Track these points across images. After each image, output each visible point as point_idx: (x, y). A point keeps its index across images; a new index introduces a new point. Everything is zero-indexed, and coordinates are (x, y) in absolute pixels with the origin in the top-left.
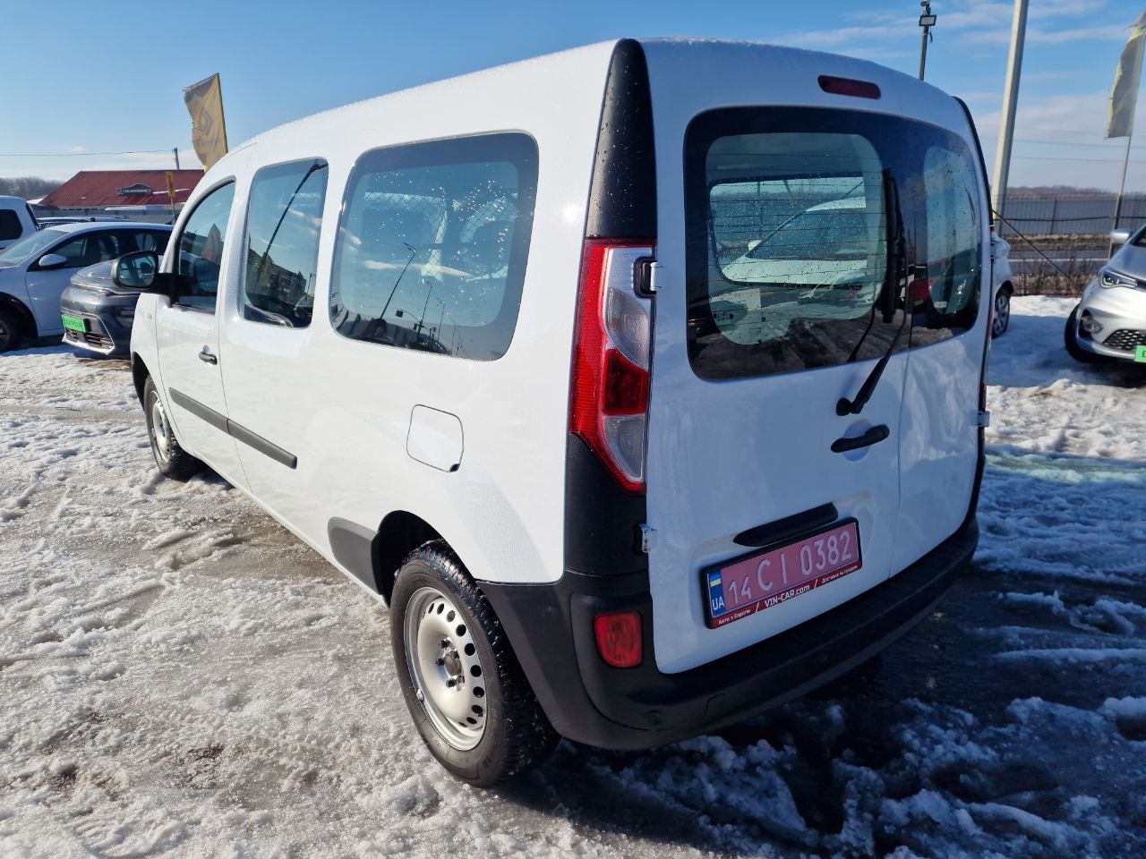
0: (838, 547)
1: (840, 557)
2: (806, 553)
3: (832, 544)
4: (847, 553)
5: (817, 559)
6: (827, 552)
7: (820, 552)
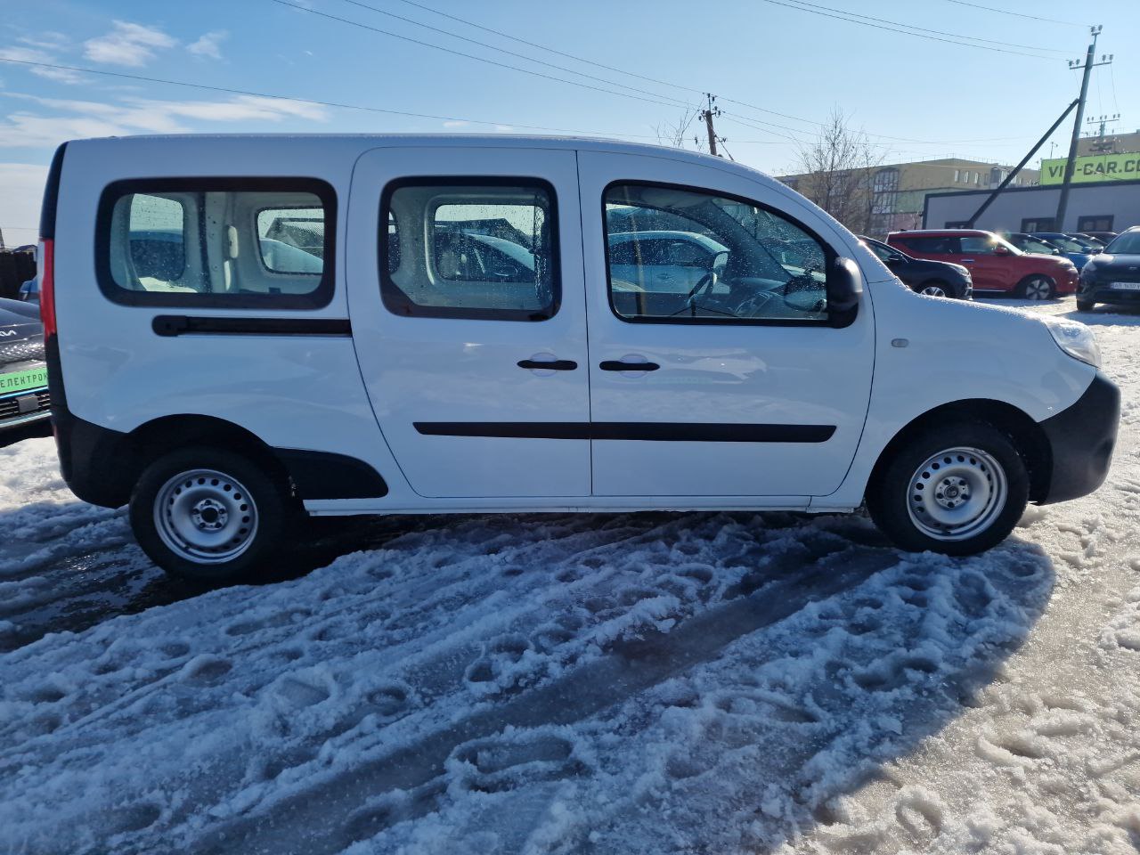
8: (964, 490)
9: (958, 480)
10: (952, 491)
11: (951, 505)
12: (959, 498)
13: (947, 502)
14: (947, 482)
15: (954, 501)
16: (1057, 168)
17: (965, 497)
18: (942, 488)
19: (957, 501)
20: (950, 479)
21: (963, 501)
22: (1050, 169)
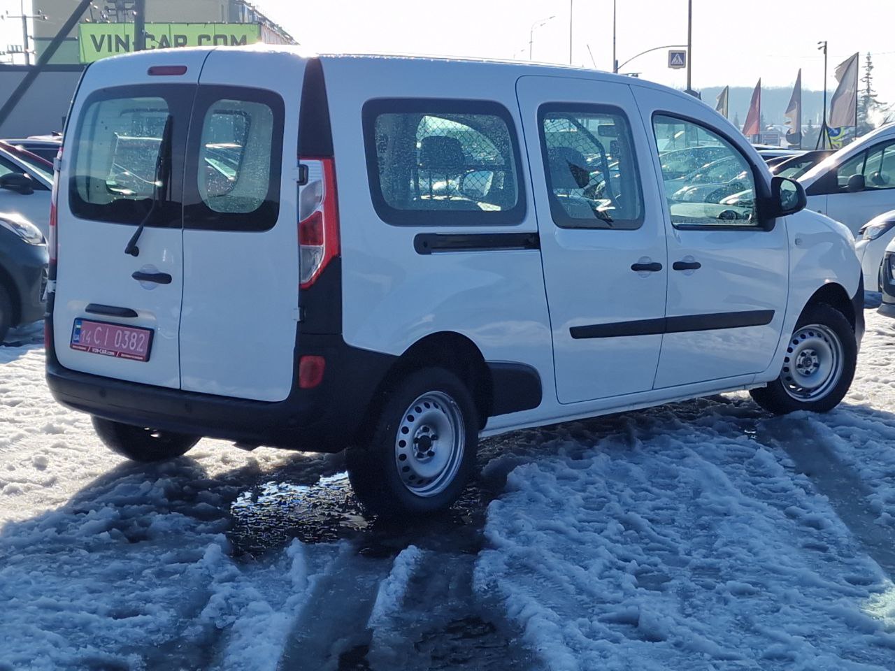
0: (137, 341)
1: (136, 348)
2: (119, 334)
3: (134, 337)
4: (141, 348)
5: (124, 341)
6: (130, 340)
7: (126, 339)
8: (814, 360)
9: (810, 351)
10: (807, 361)
11: (807, 372)
12: (811, 367)
13: (805, 371)
14: (803, 355)
15: (809, 370)
16: (103, 37)
17: (817, 365)
18: (800, 360)
19: (811, 369)
20: (805, 351)
21: (815, 368)
22: (93, 37)
